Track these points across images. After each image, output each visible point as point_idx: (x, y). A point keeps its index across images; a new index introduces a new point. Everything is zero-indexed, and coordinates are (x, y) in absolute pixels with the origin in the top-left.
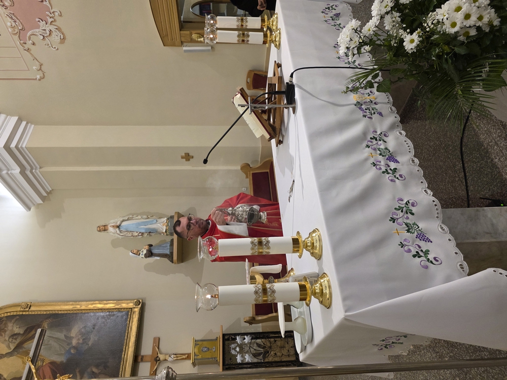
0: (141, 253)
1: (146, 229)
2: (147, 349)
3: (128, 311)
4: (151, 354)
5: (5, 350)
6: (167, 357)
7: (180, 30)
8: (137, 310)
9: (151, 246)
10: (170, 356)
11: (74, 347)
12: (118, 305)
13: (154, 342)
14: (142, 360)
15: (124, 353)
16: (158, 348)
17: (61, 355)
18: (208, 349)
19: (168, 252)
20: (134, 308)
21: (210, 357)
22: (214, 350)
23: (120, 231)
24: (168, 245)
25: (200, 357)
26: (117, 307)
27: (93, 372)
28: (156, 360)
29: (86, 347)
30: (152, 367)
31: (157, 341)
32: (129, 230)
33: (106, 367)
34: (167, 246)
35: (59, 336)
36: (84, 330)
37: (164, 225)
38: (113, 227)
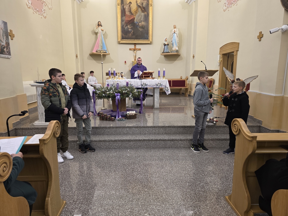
0: (165, 42)
1: (173, 43)
2: (138, 47)
3: (148, 39)
4: (137, 48)
5: (138, 3)
7: (223, 54)
8: (149, 42)
9: (168, 45)
10: (135, 54)
11: (139, 24)
14: (135, 46)
16: (138, 50)
17: (137, 20)
19: (165, 51)
23: (173, 33)
25: (133, 63)
28: (134, 50)
29: (138, 28)
31: (140, 50)
32: (173, 37)
33: (133, 35)
34: (167, 51)
35: (142, 18)
36: (143, 26)
37: (175, 49)
38: (175, 31)
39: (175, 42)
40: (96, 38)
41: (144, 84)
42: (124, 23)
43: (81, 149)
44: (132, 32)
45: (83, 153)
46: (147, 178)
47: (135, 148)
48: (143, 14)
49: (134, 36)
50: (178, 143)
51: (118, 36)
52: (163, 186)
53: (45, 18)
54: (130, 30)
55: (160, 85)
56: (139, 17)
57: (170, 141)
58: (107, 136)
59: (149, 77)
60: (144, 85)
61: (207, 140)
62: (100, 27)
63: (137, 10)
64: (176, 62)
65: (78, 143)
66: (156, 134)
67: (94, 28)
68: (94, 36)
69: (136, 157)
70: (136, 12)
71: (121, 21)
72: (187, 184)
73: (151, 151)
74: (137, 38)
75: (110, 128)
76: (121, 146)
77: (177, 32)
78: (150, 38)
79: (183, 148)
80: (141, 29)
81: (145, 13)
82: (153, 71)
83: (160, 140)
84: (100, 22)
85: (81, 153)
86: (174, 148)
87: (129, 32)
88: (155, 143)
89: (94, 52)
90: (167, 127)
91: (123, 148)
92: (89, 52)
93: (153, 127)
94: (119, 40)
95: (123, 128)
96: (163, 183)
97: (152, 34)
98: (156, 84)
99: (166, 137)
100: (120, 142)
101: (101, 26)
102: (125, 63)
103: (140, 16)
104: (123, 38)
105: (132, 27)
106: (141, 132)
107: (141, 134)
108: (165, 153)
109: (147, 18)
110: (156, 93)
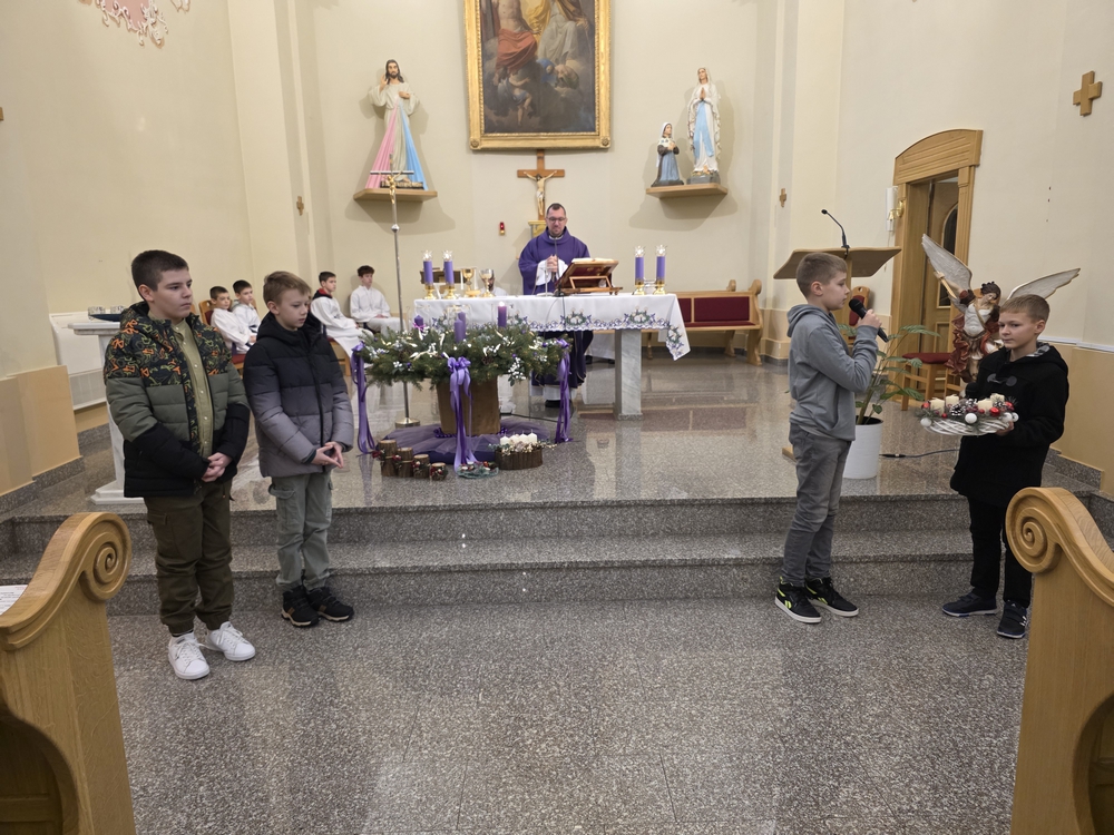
0: (665, 139)
1: (698, 142)
2: (552, 162)
3: (594, 131)
6: (541, 189)
7: (908, 183)
8: (598, 143)
9: (676, 151)
10: (541, 192)
11: (553, 68)
12: (603, 116)
13: (558, 171)
14: (539, 158)
16: (551, 177)
17: (545, 54)
19: (663, 178)
20: (600, 139)
23: (697, 104)
24: (674, 179)
27: (525, 100)
28: (538, 176)
29: (553, 85)
30: (531, 172)
31: (560, 174)
32: (698, 117)
33: (530, 115)
34: (671, 175)
35: (568, 43)
36: (573, 75)
37: (705, 167)
38: (703, 92)
39: (707, 140)
40: (381, 129)
41: (574, 315)
42: (492, 64)
43: (292, 610)
44: (528, 101)
45: (302, 627)
46: (582, 760)
47: (532, 600)
48: (570, 26)
49: (535, 120)
50: (724, 578)
51: (468, 121)
52: (660, 807)
53: (160, 46)
54: (517, 92)
55: (644, 319)
56: (553, 39)
57: (691, 567)
58: (408, 548)
59: (595, 283)
60: (574, 320)
61: (856, 563)
62: (395, 85)
63: (547, 9)
64: (709, 221)
65: (278, 580)
66: (628, 535)
67: (370, 89)
68: (373, 120)
69: (535, 645)
70: (542, 19)
71: (483, 56)
72: (776, 790)
73: (604, 617)
74: (547, 126)
75: (423, 511)
76: (470, 593)
77: (712, 98)
78: (603, 124)
79: (746, 597)
80: (562, 91)
81: (580, 23)
82: (611, 260)
83: (645, 565)
84: (393, 61)
85: (295, 626)
86: (706, 597)
87: (516, 101)
88: (623, 577)
89: (371, 186)
90: (674, 505)
91: (479, 603)
92: (352, 189)
93: (613, 507)
94: (476, 135)
95: (480, 510)
96: (658, 790)
97: (611, 108)
98: (626, 316)
99: (673, 552)
100: (467, 577)
101: (401, 80)
102: (502, 229)
103: (560, 36)
104: (490, 128)
105: (527, 80)
106: (559, 528)
107: (559, 535)
108: (666, 625)
109: (586, 42)
110: (628, 352)
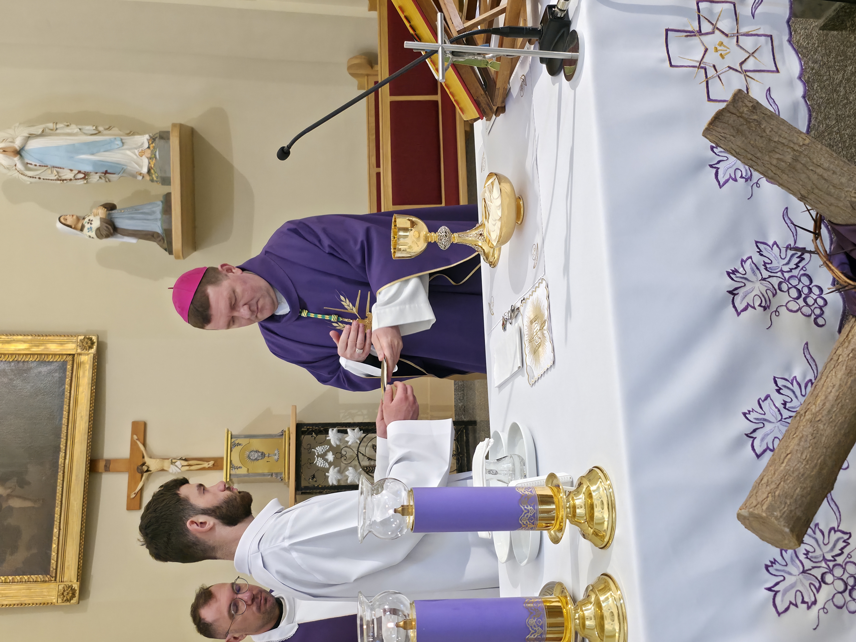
0: (87, 226)
1: (95, 164)
2: (117, 445)
3: (65, 363)
4: (128, 456)
6: (166, 464)
8: (87, 359)
9: (110, 207)
10: (172, 463)
12: (38, 346)
15: (62, 454)
16: (144, 444)
18: (263, 455)
19: (157, 227)
20: (80, 354)
21: (266, 471)
22: (276, 457)
23: (26, 165)
25: (243, 471)
26: (35, 350)
28: (142, 470)
30: (132, 484)
31: (140, 429)
32: (50, 163)
34: (154, 212)
37: (142, 154)
49: (35, 473)
51: (21, 607)
78: (53, 348)
94: (51, 591)
97: (27, 334)
